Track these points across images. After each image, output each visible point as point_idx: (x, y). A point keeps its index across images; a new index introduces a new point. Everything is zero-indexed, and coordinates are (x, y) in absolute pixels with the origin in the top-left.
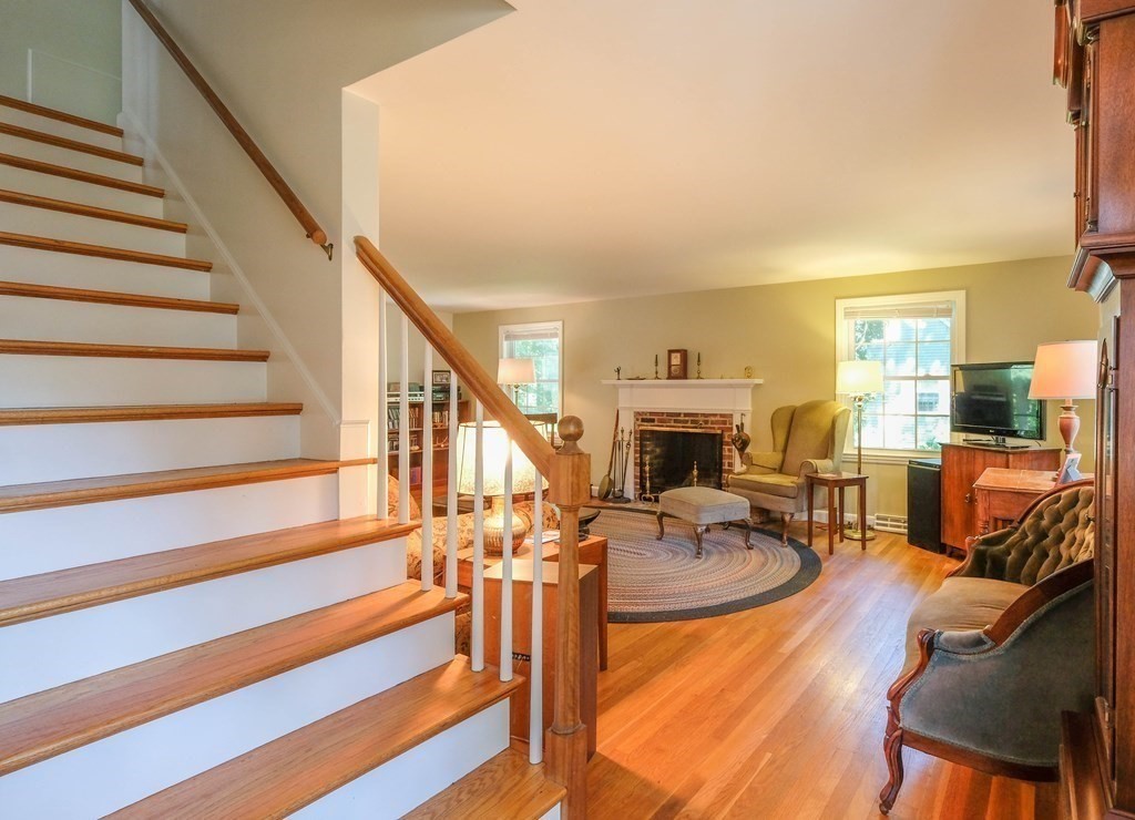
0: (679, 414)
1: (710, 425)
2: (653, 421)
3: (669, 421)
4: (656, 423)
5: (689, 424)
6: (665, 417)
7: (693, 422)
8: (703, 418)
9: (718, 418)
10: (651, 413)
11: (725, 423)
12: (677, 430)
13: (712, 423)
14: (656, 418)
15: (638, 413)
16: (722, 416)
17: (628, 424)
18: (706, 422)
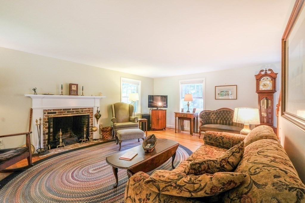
0: (70, 109)
1: (84, 112)
2: (55, 113)
3: (65, 112)
4: (57, 114)
5: (75, 113)
6: (62, 110)
7: (76, 112)
8: (81, 110)
9: (87, 109)
10: (54, 110)
11: (89, 111)
12: (69, 115)
13: (85, 111)
14: (57, 111)
15: (44, 110)
16: (88, 108)
17: (38, 115)
18: (82, 111)
